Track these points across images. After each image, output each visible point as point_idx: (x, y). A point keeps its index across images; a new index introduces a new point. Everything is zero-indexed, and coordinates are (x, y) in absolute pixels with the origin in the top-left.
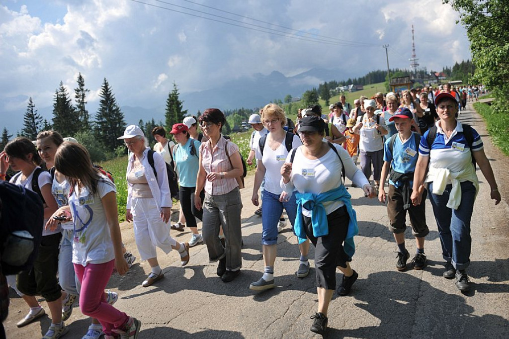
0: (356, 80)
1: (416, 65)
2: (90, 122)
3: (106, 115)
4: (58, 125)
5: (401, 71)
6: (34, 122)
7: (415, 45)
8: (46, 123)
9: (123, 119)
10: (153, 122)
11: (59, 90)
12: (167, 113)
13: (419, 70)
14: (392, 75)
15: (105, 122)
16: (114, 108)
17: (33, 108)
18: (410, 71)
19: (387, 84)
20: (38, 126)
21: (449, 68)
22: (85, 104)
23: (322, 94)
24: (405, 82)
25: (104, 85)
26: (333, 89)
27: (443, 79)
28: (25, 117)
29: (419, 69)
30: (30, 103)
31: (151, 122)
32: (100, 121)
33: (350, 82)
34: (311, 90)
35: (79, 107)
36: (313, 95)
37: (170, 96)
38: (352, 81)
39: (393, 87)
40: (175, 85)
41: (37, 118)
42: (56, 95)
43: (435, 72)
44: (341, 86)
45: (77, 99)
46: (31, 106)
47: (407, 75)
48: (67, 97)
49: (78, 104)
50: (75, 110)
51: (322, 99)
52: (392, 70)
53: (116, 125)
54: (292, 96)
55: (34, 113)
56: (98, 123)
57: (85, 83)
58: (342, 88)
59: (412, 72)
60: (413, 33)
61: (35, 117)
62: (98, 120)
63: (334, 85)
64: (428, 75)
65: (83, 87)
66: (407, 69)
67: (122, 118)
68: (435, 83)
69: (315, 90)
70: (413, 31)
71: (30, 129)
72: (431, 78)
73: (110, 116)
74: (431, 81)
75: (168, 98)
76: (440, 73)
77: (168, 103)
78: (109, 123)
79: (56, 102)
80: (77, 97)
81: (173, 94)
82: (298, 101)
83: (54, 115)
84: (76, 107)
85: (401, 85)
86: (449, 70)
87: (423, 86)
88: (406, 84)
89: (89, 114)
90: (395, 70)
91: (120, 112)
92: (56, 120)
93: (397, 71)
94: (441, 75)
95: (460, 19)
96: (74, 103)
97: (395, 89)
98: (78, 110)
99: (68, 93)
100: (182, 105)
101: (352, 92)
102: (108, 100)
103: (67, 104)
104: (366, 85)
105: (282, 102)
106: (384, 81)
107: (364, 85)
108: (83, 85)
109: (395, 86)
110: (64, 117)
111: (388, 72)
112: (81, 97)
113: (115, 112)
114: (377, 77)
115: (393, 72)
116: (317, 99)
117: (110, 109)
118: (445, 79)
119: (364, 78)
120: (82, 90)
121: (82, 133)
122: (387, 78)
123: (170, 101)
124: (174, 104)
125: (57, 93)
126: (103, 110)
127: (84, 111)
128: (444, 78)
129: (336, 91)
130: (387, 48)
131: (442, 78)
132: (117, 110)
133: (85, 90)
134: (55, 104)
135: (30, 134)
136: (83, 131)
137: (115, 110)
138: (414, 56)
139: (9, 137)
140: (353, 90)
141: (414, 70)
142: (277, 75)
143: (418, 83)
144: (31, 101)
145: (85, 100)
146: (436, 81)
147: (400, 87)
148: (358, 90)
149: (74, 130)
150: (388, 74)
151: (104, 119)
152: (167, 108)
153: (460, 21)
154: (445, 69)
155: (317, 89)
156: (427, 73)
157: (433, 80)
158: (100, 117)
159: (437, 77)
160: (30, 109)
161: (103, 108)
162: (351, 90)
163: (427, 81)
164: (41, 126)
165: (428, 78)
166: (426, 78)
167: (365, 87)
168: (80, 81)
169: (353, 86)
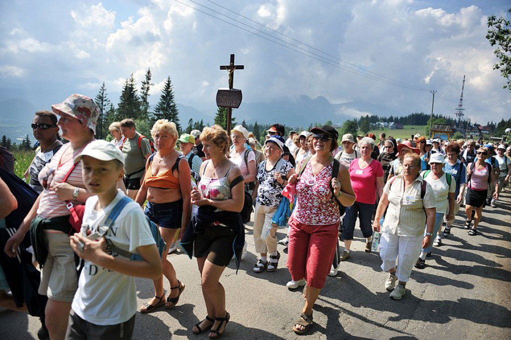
0: (397, 118)
1: (461, 114)
2: (149, 113)
3: (163, 109)
4: (122, 110)
5: (444, 117)
6: (102, 103)
7: (463, 95)
8: (112, 106)
9: (177, 116)
10: (202, 122)
11: (129, 80)
12: (217, 117)
13: (463, 120)
14: (434, 120)
16: (172, 104)
17: (104, 91)
18: (454, 119)
19: (427, 128)
20: (105, 107)
21: (494, 123)
22: (148, 96)
23: (362, 126)
24: (446, 130)
25: (167, 83)
26: (373, 123)
27: (486, 134)
28: (97, 98)
29: (463, 119)
30: (102, 86)
31: (200, 122)
32: (157, 113)
33: (391, 120)
34: (352, 120)
35: (143, 98)
36: (353, 125)
38: (394, 118)
39: (433, 132)
41: (105, 100)
42: (126, 84)
43: (479, 125)
44: (381, 122)
45: (142, 91)
46: (103, 89)
47: (449, 122)
48: (134, 87)
49: (142, 95)
50: (139, 100)
51: (361, 130)
52: (436, 115)
54: (333, 123)
55: (104, 96)
56: (155, 114)
57: (151, 78)
58: (382, 124)
59: (455, 120)
60: (464, 83)
61: (104, 99)
62: (156, 112)
63: (374, 119)
64: (472, 127)
65: (149, 81)
66: (451, 117)
67: (177, 114)
68: (477, 136)
69: (355, 120)
70: (464, 81)
72: (473, 130)
73: (167, 110)
74: (473, 133)
79: (124, 90)
80: (142, 89)
83: (120, 100)
84: (140, 97)
85: (441, 132)
86: (493, 125)
87: (464, 136)
88: (447, 132)
89: (149, 105)
90: (438, 116)
91: (176, 109)
92: (121, 105)
93: (440, 117)
94: (485, 128)
95: (508, 85)
96: (139, 93)
97: (434, 135)
98: (141, 100)
99: (136, 84)
101: (392, 129)
102: (168, 96)
103: (133, 93)
104: (407, 125)
106: (426, 124)
107: (405, 124)
108: (149, 79)
109: (435, 131)
110: (128, 104)
111: (431, 116)
112: (146, 89)
113: (172, 108)
114: (419, 120)
115: (436, 117)
116: (357, 130)
117: (168, 104)
118: (488, 134)
119: (406, 117)
120: (148, 83)
121: (140, 121)
122: (429, 122)
124: (224, 110)
125: (127, 82)
126: (162, 104)
127: (146, 102)
128: (487, 132)
129: (376, 125)
130: (435, 94)
131: (485, 132)
132: (174, 106)
133: (150, 83)
134: (123, 91)
136: (141, 119)
137: (172, 106)
138: (461, 105)
140: (392, 128)
141: (457, 120)
142: (322, 100)
143: (459, 132)
144: (104, 85)
145: (149, 93)
146: (478, 134)
147: (440, 134)
148: (397, 128)
150: (431, 119)
151: (161, 112)
152: (218, 112)
153: (508, 87)
154: (490, 123)
155: (358, 120)
156: (471, 125)
157: (475, 132)
158: (158, 110)
159: (480, 130)
160: (102, 91)
161: (163, 102)
163: (469, 132)
164: (107, 108)
165: (471, 130)
166: (468, 129)
167: (405, 127)
168: (148, 75)
169: (394, 124)
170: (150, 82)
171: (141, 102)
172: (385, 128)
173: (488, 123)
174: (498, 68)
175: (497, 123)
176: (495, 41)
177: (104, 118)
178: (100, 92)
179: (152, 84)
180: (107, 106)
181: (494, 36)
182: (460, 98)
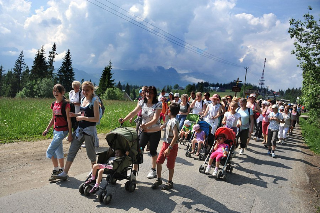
0: (222, 84)
1: (262, 84)
2: (53, 74)
3: (64, 71)
4: (34, 71)
5: (252, 85)
6: (21, 66)
7: (264, 71)
8: (27, 68)
9: (74, 76)
11: (40, 50)
12: (101, 79)
13: (264, 88)
15: (62, 75)
16: (70, 68)
17: (23, 57)
18: (258, 87)
20: (23, 69)
21: (283, 90)
22: (53, 62)
23: (198, 89)
26: (206, 87)
27: (278, 97)
28: (16, 62)
29: (264, 86)
30: (21, 54)
32: (60, 74)
33: (217, 85)
34: (192, 84)
35: (49, 63)
36: (192, 88)
37: (105, 69)
38: (219, 84)
39: (246, 95)
40: (110, 63)
41: (23, 64)
42: (38, 52)
43: (274, 91)
44: (211, 87)
45: (49, 58)
46: (21, 55)
47: (255, 88)
48: (44, 55)
49: (49, 61)
50: (47, 65)
53: (69, 79)
54: (179, 86)
55: (22, 61)
56: (58, 75)
57: (56, 49)
58: (212, 88)
59: (259, 87)
60: (265, 63)
61: (22, 63)
62: (59, 73)
63: (207, 84)
64: (269, 92)
66: (256, 85)
67: (73, 75)
68: (272, 98)
69: (194, 84)
70: (265, 62)
71: (17, 69)
72: (270, 94)
73: (66, 73)
74: (270, 96)
75: (104, 69)
76: (277, 92)
77: (103, 73)
78: (65, 77)
80: (49, 56)
81: (107, 68)
82: (182, 89)
83: (33, 64)
84: (48, 62)
86: (283, 91)
87: (264, 98)
89: (54, 68)
90: (248, 84)
91: (73, 72)
92: (34, 67)
93: (249, 85)
94: (277, 93)
96: (47, 60)
98: (48, 64)
99: (45, 53)
100: (112, 76)
101: (218, 92)
102: (67, 62)
103: (43, 60)
104: (228, 89)
105: (172, 88)
107: (226, 89)
110: (39, 67)
111: (244, 84)
112: (52, 57)
113: (70, 71)
117: (68, 68)
118: (279, 97)
119: (227, 84)
120: (54, 53)
121: (47, 79)
123: (105, 72)
124: (107, 74)
125: (39, 51)
126: (63, 68)
127: (52, 66)
128: (279, 96)
129: (208, 89)
130: (247, 69)
131: (277, 96)
132: (71, 70)
134: (36, 58)
135: (16, 72)
136: (48, 78)
138: (263, 78)
139: (3, 71)
141: (260, 87)
142: (172, 70)
143: (261, 95)
144: (22, 53)
145: (54, 60)
146: (273, 97)
148: (221, 91)
149: (43, 76)
150: (243, 86)
151: (62, 74)
152: (102, 75)
154: (281, 90)
155: (196, 85)
156: (269, 91)
157: (271, 96)
158: (60, 72)
159: (274, 95)
160: (20, 57)
161: (64, 67)
162: (217, 90)
163: (267, 95)
164: (24, 69)
165: (268, 94)
166: (267, 94)
167: (226, 90)
168: (54, 47)
169: (219, 88)
170: (55, 52)
171: (49, 66)
172: (213, 91)
173: (280, 90)
174: (294, 53)
175: (285, 90)
176: (293, 35)
177: (22, 76)
178: (19, 58)
179: (56, 54)
180: (24, 68)
181: (293, 32)
182: (262, 73)
